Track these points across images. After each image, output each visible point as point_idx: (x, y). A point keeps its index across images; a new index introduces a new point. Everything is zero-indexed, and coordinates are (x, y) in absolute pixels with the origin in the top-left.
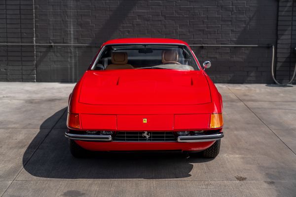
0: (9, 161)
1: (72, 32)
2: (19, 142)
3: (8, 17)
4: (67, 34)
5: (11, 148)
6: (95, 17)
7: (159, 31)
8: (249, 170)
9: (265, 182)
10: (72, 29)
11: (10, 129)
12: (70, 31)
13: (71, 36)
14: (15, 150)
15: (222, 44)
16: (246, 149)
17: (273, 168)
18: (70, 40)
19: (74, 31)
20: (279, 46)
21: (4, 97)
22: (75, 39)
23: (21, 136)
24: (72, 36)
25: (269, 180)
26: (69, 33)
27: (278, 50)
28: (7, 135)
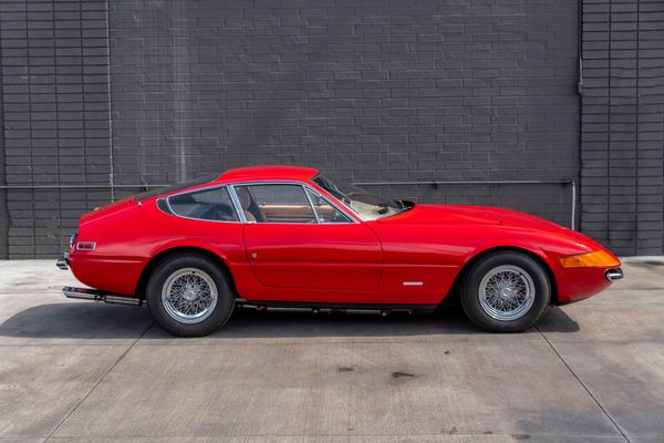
0: (45, 404)
1: (183, 162)
2: (67, 371)
3: (62, 134)
4: (175, 165)
5: (51, 381)
6: (228, 132)
7: (350, 157)
8: (488, 415)
9: (513, 436)
10: (183, 157)
11: (54, 348)
12: (180, 159)
13: (180, 169)
14: (58, 385)
15: (473, 179)
16: (493, 378)
17: (534, 412)
18: (180, 176)
19: (186, 159)
20: (584, 181)
21: (50, 288)
22: (188, 173)
23: (72, 359)
24: (183, 169)
25: (521, 433)
26: (177, 162)
27: (583, 190)
28: (47, 357)
